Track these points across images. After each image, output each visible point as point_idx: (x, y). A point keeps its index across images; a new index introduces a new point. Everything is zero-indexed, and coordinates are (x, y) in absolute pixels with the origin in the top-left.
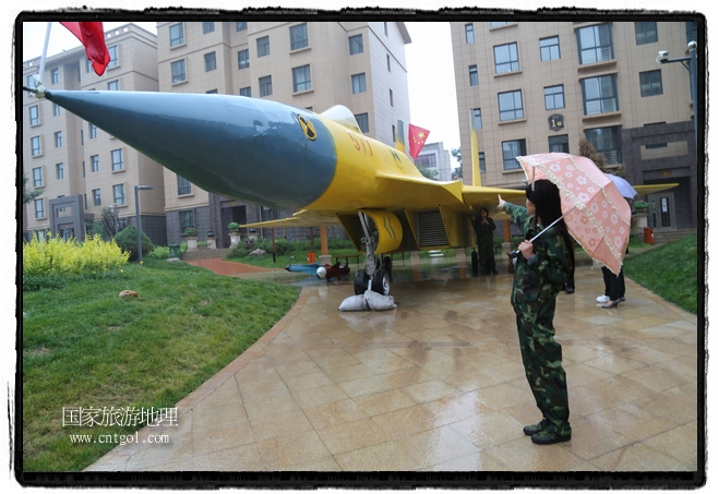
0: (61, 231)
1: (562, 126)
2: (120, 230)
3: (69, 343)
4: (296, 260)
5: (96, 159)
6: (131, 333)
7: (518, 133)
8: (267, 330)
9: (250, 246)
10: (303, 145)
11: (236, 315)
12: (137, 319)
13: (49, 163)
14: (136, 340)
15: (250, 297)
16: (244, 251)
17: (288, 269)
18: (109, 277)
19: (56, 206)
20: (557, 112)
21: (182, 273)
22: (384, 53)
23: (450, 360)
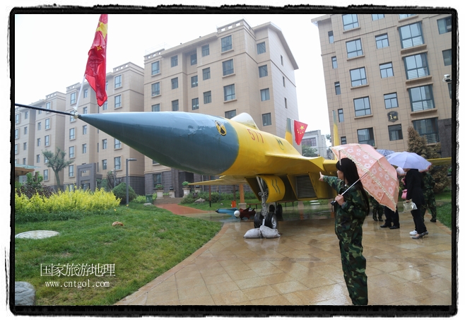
0: (82, 185)
1: (397, 119)
2: (117, 185)
3: (81, 251)
4: (224, 206)
5: (105, 141)
6: (117, 247)
7: (368, 124)
8: (198, 248)
9: (196, 196)
10: (218, 138)
11: (180, 239)
12: (121, 239)
13: (79, 144)
14: (120, 251)
15: (190, 228)
16: (192, 200)
17: (217, 211)
18: (107, 213)
19: (81, 169)
20: (393, 110)
21: (151, 212)
22: (281, 76)
23: (306, 269)
